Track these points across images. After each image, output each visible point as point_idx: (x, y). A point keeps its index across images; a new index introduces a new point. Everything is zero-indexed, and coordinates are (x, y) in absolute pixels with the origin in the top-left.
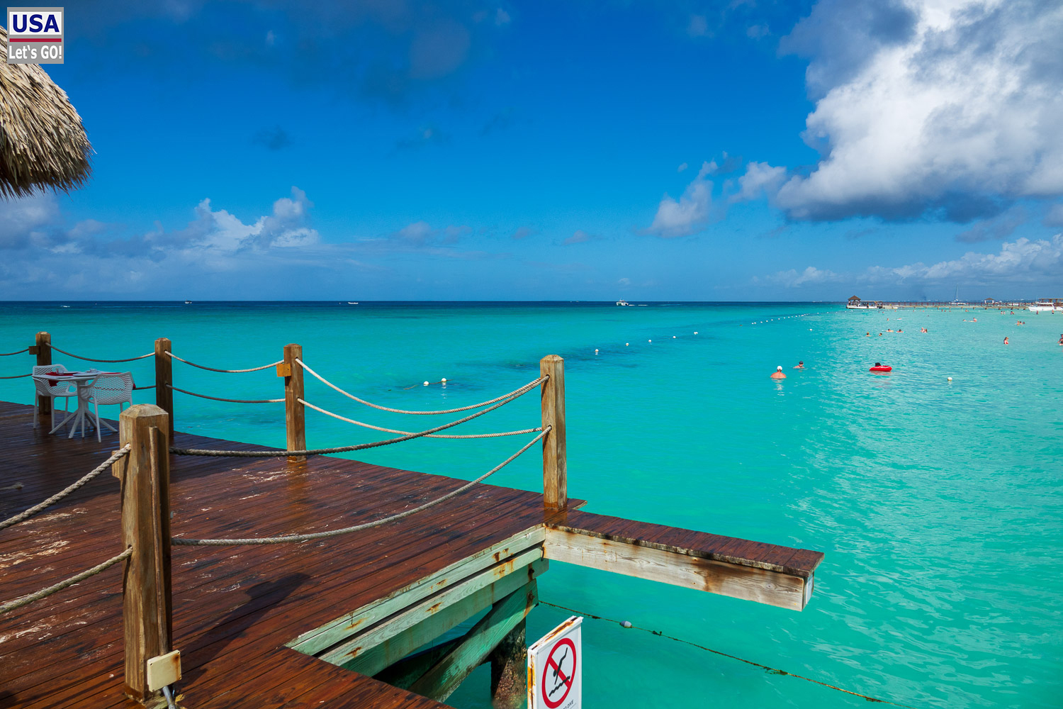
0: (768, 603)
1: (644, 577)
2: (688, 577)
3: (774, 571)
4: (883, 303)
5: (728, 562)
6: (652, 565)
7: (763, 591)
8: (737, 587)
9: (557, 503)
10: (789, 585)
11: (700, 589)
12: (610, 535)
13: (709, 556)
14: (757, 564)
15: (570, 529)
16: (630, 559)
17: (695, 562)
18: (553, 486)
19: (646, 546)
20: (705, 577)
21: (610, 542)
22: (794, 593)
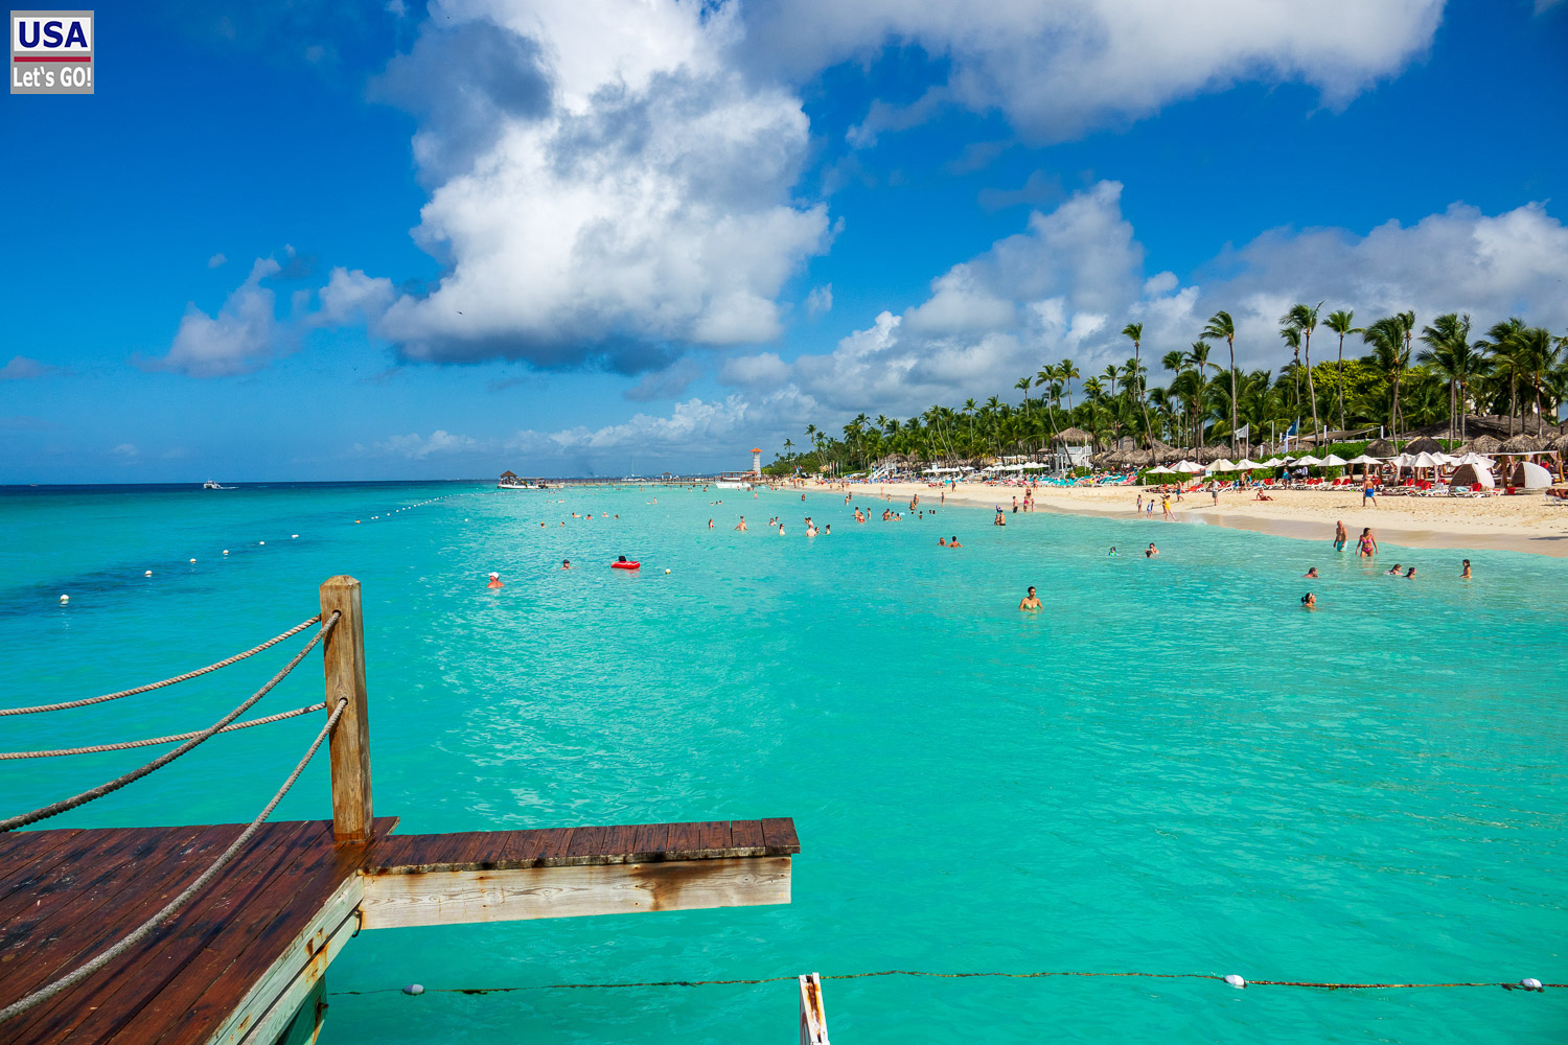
0: (745, 904)
1: (554, 915)
2: (627, 896)
3: (753, 856)
4: (546, 480)
5: (688, 859)
6: (567, 891)
7: (738, 888)
8: (701, 893)
9: (362, 830)
10: (772, 870)
11: (647, 910)
12: (491, 860)
13: (659, 857)
14: (730, 852)
15: (414, 867)
16: (528, 892)
17: (636, 872)
18: (352, 803)
19: (556, 865)
20: (652, 890)
21: (491, 873)
22: (781, 880)
